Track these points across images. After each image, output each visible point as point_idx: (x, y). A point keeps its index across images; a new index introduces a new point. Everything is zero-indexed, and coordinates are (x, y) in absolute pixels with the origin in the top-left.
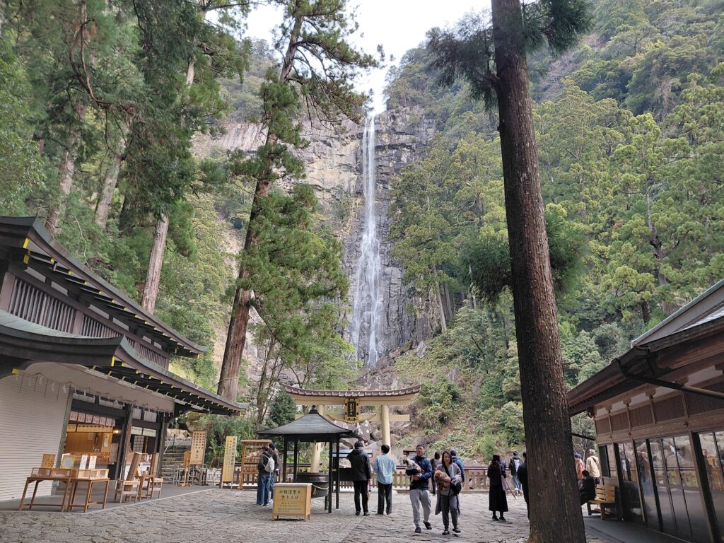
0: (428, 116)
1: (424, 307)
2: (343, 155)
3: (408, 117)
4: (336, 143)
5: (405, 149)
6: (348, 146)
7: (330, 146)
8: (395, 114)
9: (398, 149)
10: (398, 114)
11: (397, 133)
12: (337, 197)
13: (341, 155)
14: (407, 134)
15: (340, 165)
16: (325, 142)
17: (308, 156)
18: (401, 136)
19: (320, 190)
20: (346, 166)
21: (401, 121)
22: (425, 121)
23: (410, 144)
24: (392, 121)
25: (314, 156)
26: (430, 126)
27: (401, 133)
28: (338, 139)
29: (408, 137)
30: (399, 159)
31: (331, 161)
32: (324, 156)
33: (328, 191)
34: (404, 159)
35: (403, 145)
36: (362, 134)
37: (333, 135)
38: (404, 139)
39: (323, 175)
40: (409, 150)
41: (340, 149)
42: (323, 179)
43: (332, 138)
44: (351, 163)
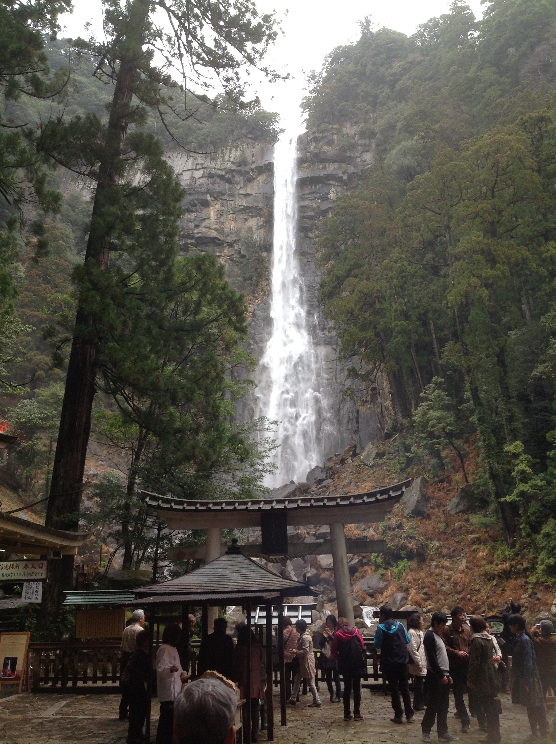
0: (362, 134)
1: (369, 398)
4: (238, 178)
5: (333, 182)
6: (255, 182)
7: (231, 183)
9: (322, 182)
10: (321, 135)
11: (322, 161)
12: (242, 252)
13: (247, 195)
14: (334, 162)
15: (245, 209)
16: (222, 178)
17: (201, 197)
18: (327, 165)
19: (219, 245)
20: (253, 210)
22: (360, 142)
23: (340, 175)
24: (314, 144)
25: (209, 198)
26: (367, 148)
27: (327, 161)
28: (239, 172)
29: (336, 165)
30: (325, 196)
31: (233, 203)
32: (223, 198)
33: (231, 245)
34: (332, 196)
35: (330, 177)
36: (273, 163)
37: (234, 167)
38: (332, 168)
39: (222, 223)
40: (339, 184)
41: (244, 186)
42: (223, 228)
43: (233, 171)
44: (260, 205)
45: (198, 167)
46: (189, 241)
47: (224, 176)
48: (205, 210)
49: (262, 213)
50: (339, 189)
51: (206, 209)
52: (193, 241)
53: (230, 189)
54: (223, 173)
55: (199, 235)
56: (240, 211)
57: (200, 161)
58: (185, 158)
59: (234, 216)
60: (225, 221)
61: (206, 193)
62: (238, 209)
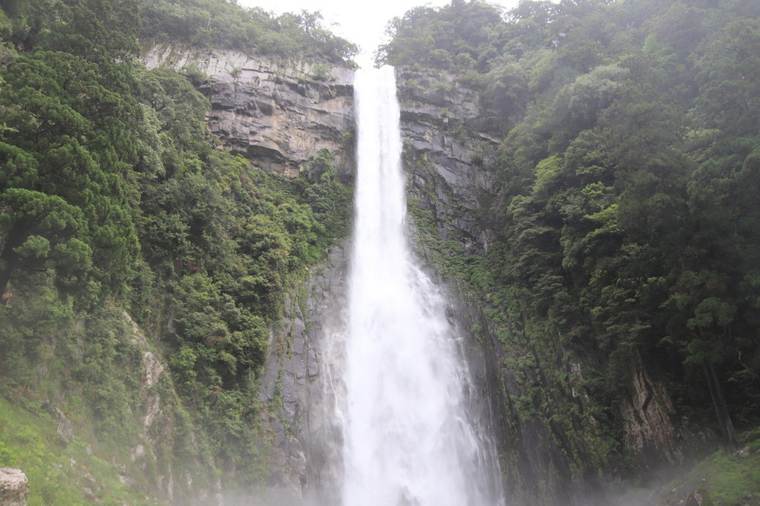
0: (463, 83)
2: (324, 112)
5: (428, 123)
6: (333, 102)
7: (303, 95)
8: (409, 71)
11: (415, 99)
13: (322, 113)
14: (430, 103)
16: (293, 87)
17: (264, 101)
18: (422, 104)
19: (279, 162)
20: (328, 131)
22: (461, 90)
28: (316, 87)
31: (303, 118)
32: (292, 108)
35: (424, 117)
38: (427, 109)
39: (287, 137)
40: (437, 127)
41: (319, 102)
42: (287, 143)
43: (307, 83)
44: (338, 128)
47: (296, 85)
49: (340, 137)
50: (437, 132)
51: (267, 117)
53: (301, 101)
54: (296, 82)
55: (256, 143)
56: (311, 128)
57: (263, 64)
58: (244, 58)
59: (303, 132)
60: (290, 135)
61: (271, 98)
62: (309, 125)
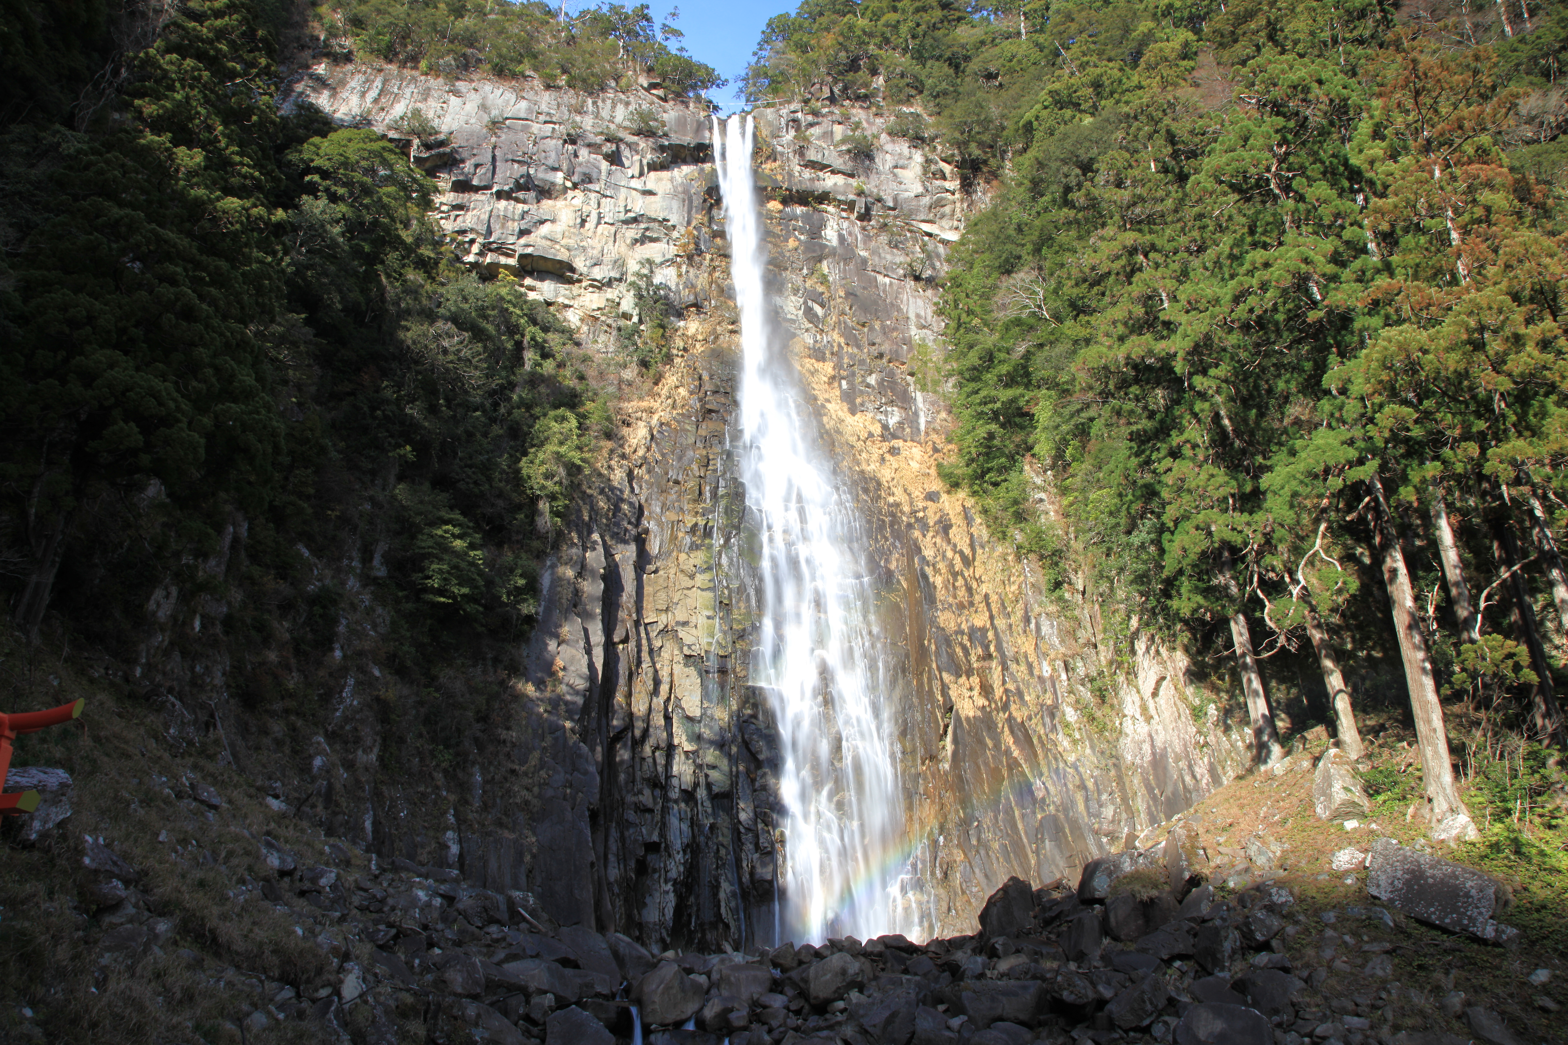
3: (838, 130)
4: (628, 157)
5: (831, 209)
7: (612, 163)
8: (799, 115)
10: (810, 118)
13: (645, 193)
14: (833, 172)
16: (594, 149)
17: (542, 175)
18: (821, 175)
19: (571, 281)
20: (655, 226)
21: (818, 139)
23: (851, 197)
24: (792, 133)
25: (559, 180)
26: (902, 162)
27: (823, 167)
28: (635, 148)
29: (840, 179)
30: (815, 231)
31: (612, 204)
32: (593, 187)
33: (599, 286)
34: (830, 234)
36: (710, 146)
37: (622, 134)
38: (830, 182)
39: (584, 238)
40: (844, 214)
41: (641, 174)
42: (584, 249)
43: (621, 140)
44: (674, 219)
45: (542, 118)
46: (503, 260)
47: (600, 146)
48: (547, 203)
49: (675, 234)
50: (845, 224)
51: (550, 202)
52: (512, 262)
53: (609, 173)
54: (599, 139)
55: (529, 250)
56: (625, 222)
57: (544, 108)
58: (510, 96)
59: (613, 229)
60: (590, 234)
61: (555, 169)
62: (622, 216)
